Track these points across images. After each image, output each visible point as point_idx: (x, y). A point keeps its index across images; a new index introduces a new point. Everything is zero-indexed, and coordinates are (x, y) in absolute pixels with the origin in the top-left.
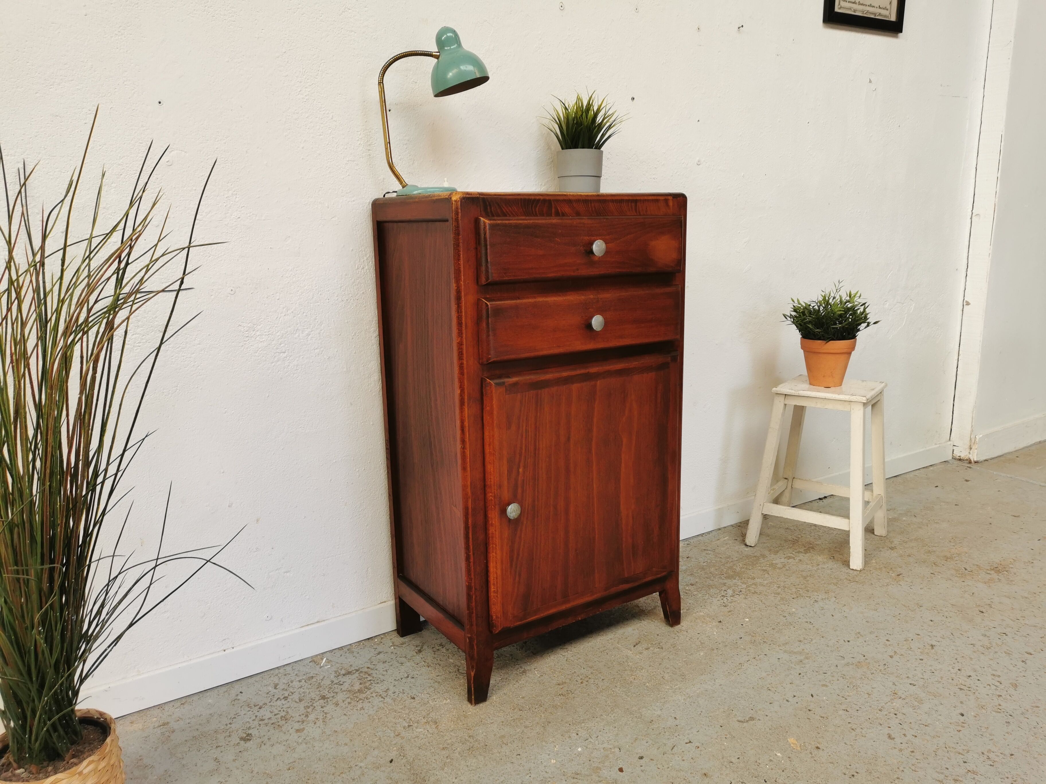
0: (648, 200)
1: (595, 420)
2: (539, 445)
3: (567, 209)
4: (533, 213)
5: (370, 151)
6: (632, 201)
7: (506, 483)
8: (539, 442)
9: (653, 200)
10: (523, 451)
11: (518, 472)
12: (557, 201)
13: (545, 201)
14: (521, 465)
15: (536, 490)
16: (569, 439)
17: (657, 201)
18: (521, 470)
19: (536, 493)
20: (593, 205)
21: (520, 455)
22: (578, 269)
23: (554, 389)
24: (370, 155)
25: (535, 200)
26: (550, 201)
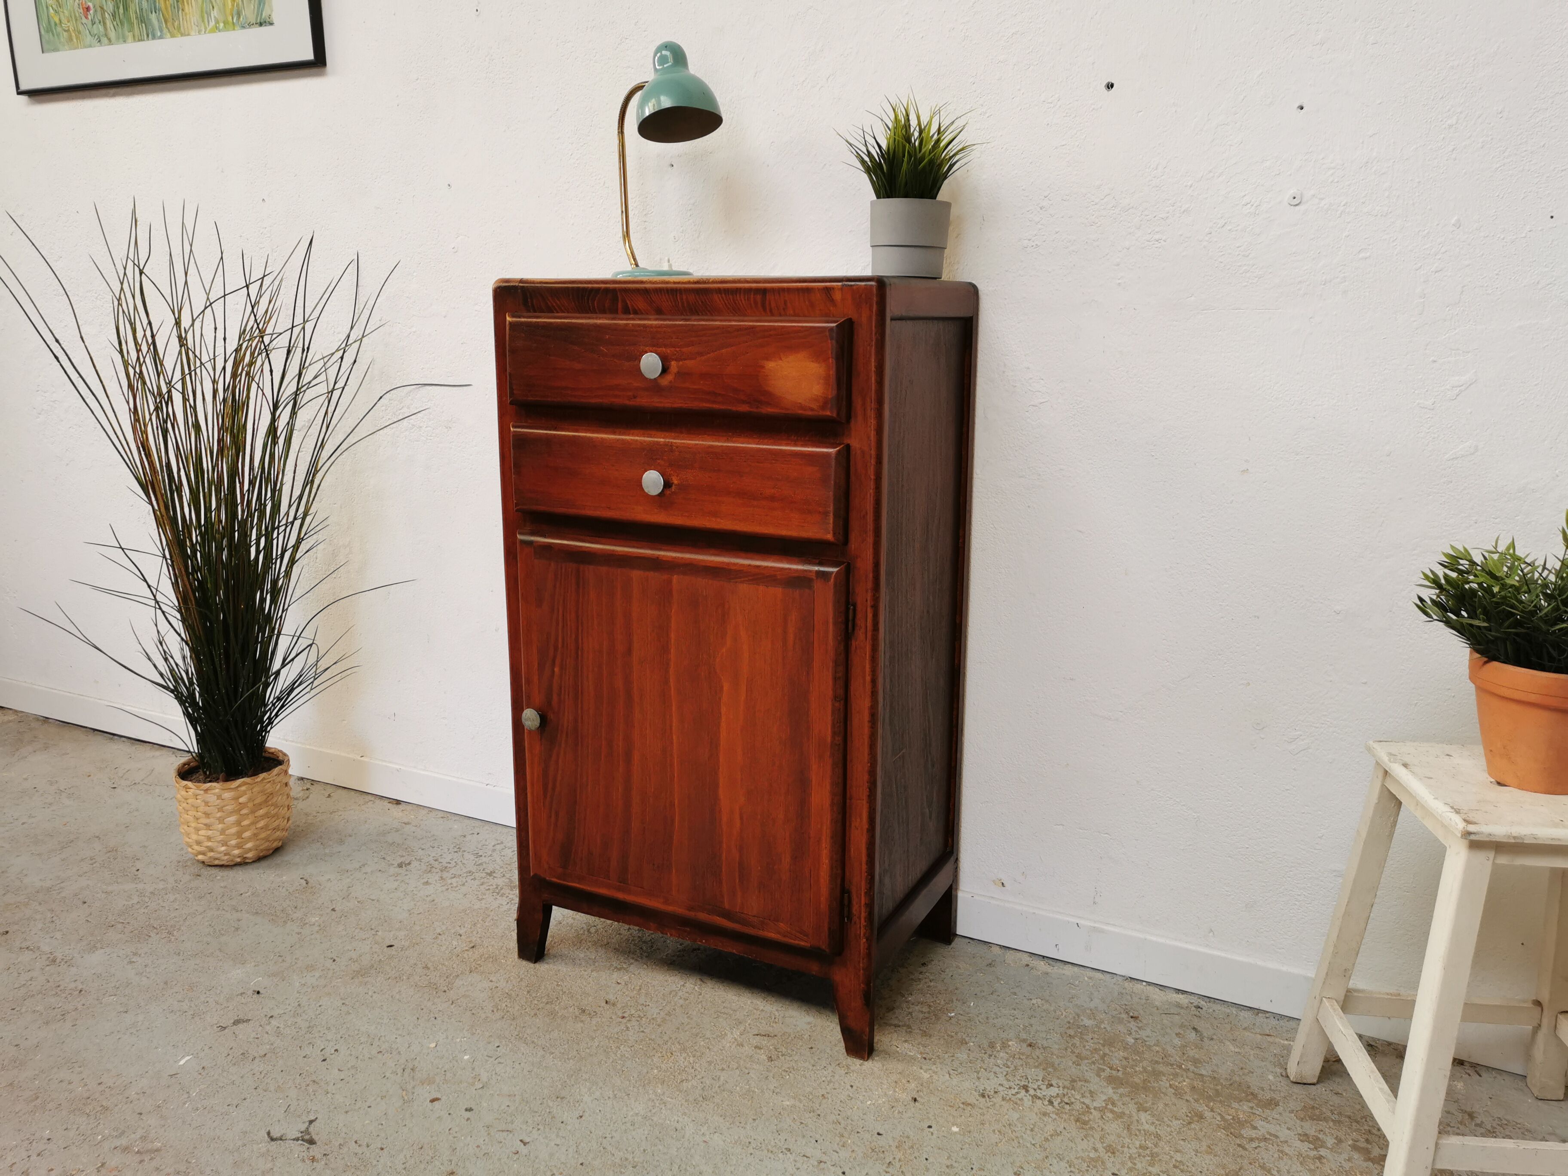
0: (789, 290)
1: (673, 635)
2: (582, 643)
3: (641, 304)
4: (590, 309)
5: (646, 223)
6: (757, 291)
7: (535, 678)
8: (582, 640)
9: (798, 290)
10: (560, 646)
11: (553, 671)
12: (626, 290)
13: (607, 290)
14: (558, 661)
15: (580, 706)
16: (629, 651)
17: (808, 290)
18: (556, 670)
19: (579, 712)
20: (684, 297)
21: (556, 649)
22: (635, 397)
23: (604, 569)
24: (645, 228)
25: (592, 289)
26: (614, 290)
